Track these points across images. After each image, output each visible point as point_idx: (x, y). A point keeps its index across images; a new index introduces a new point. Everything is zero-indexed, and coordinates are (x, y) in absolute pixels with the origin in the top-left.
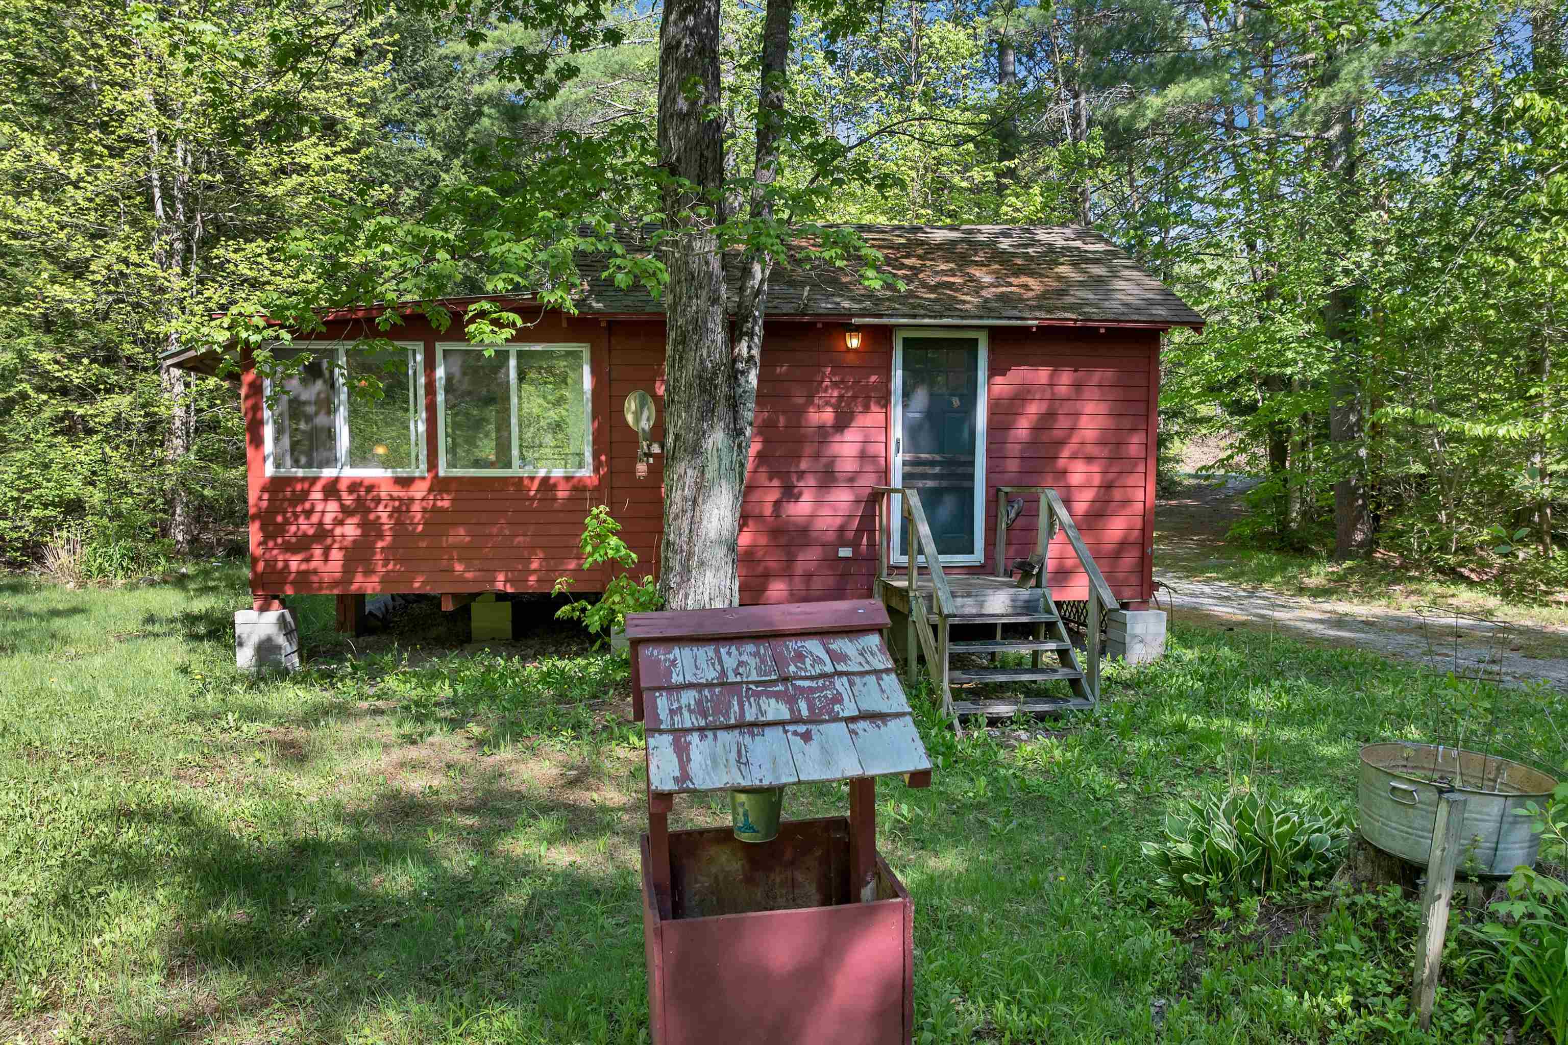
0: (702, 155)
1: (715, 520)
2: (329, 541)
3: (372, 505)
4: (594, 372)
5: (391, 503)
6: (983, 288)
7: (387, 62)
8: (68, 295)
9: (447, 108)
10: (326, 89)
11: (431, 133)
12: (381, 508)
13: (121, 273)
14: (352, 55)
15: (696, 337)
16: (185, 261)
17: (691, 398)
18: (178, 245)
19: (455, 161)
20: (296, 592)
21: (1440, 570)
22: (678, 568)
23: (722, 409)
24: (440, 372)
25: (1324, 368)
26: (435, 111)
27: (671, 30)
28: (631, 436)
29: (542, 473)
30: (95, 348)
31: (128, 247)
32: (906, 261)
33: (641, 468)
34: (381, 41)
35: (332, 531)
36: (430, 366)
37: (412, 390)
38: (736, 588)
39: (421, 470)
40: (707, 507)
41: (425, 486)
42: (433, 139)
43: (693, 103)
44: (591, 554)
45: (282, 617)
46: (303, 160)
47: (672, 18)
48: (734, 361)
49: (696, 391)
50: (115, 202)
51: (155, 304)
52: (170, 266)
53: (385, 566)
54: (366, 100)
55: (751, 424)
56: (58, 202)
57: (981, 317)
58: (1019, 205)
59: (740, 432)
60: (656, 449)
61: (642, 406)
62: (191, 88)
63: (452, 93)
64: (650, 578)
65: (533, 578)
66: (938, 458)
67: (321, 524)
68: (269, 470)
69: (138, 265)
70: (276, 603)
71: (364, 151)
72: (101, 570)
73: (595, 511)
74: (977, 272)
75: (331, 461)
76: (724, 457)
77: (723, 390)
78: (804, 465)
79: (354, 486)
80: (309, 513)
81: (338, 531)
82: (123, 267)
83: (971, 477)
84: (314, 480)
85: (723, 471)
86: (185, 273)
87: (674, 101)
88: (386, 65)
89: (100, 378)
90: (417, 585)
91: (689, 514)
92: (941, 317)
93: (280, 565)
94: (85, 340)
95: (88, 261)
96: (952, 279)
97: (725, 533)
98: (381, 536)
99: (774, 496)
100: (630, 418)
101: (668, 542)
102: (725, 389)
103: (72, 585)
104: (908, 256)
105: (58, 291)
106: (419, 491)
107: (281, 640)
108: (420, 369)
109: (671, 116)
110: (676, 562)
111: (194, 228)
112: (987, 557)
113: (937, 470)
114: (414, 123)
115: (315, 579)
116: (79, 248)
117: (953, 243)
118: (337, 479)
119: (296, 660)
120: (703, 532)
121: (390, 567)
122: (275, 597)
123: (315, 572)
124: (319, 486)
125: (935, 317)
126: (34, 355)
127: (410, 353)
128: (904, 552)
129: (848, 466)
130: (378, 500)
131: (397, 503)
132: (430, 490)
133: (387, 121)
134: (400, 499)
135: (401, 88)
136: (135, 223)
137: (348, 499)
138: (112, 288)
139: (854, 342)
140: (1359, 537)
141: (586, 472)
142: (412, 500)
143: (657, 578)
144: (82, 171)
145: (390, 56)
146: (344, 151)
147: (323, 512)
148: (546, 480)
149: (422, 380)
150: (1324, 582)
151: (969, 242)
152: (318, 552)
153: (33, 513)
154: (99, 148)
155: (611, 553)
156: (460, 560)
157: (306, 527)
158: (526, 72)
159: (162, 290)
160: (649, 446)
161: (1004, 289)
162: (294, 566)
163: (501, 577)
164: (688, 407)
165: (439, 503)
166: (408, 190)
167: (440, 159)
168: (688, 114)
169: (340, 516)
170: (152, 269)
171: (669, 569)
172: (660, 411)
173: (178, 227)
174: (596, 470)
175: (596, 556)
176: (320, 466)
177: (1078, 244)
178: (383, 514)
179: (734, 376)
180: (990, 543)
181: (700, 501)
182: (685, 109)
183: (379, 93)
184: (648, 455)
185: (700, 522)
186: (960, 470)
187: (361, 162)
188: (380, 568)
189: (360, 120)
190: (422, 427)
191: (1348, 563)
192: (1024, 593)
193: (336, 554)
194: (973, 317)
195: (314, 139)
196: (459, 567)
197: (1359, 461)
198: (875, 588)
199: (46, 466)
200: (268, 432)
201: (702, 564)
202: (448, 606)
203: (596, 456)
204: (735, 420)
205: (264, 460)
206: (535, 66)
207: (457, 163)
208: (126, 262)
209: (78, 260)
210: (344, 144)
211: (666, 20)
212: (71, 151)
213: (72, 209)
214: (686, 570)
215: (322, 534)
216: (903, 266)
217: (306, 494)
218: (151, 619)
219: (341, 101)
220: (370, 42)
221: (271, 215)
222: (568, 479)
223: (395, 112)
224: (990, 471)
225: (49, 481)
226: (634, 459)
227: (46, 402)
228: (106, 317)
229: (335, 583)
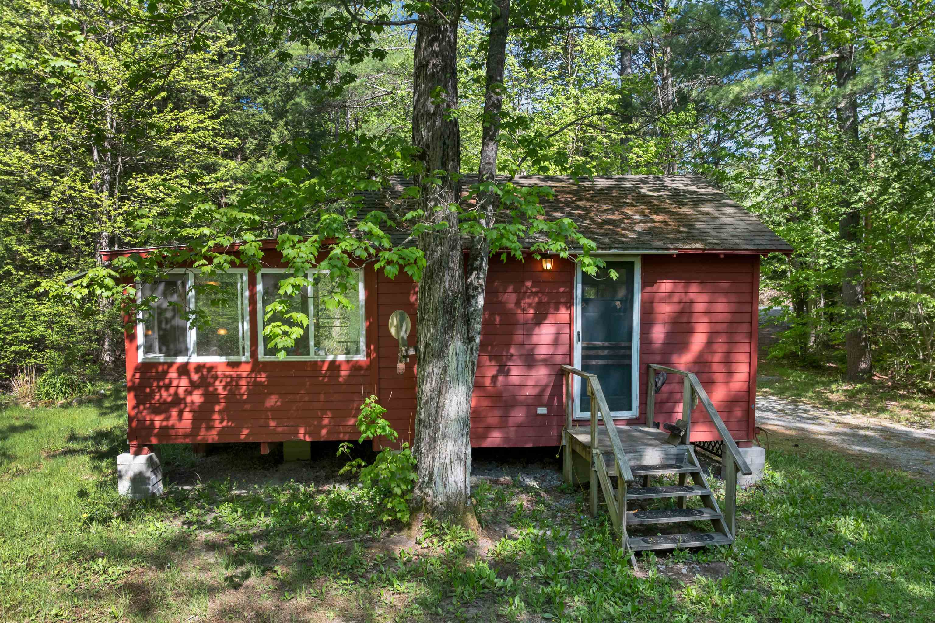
0: (444, 143)
1: (454, 404)
2: (182, 406)
3: (211, 381)
4: (366, 288)
5: (224, 380)
6: (635, 224)
7: (237, 62)
8: (37, 210)
9: (275, 88)
10: (200, 79)
11: (266, 104)
12: (217, 383)
13: (70, 195)
14: (216, 58)
15: (440, 274)
16: (112, 186)
17: (437, 318)
18: (107, 177)
19: (280, 122)
20: (159, 440)
21: (922, 391)
22: (427, 439)
23: (459, 324)
24: (260, 287)
25: (845, 260)
26: (268, 91)
27: (423, 54)
28: (394, 343)
29: (330, 358)
30: (56, 241)
31: (75, 180)
32: (579, 203)
33: (401, 366)
34: (234, 49)
35: (184, 399)
36: (252, 283)
37: (240, 299)
38: (469, 451)
39: (245, 357)
40: (448, 395)
41: (248, 368)
42: (267, 108)
43: (438, 106)
44: (365, 432)
45: (150, 459)
46: (183, 123)
47: (423, 44)
48: (467, 288)
49: (440, 313)
50: (67, 151)
51: (93, 214)
52: (102, 192)
53: (221, 422)
54: (225, 85)
55: (479, 333)
56: (33, 152)
57: (638, 249)
58: (641, 153)
59: (471, 339)
60: (412, 352)
61: (401, 322)
62: (115, 81)
63: (278, 79)
64: (407, 444)
65: (324, 431)
66: (606, 344)
67: (176, 394)
68: (141, 356)
69: (80, 191)
70: (146, 449)
71: (222, 118)
72: (47, 394)
73: (368, 401)
74: (628, 211)
75: (184, 351)
76: (460, 359)
77: (460, 312)
78: (513, 351)
79: (200, 367)
80: (167, 387)
81: (189, 399)
82: (72, 192)
83: (630, 357)
84: (171, 365)
85: (460, 369)
86: (111, 195)
87: (424, 104)
88: (237, 63)
89: (58, 262)
90: (243, 437)
91: (435, 401)
92: (610, 248)
93: (148, 423)
94: (50, 236)
95: (50, 189)
96: (613, 217)
97: (461, 413)
98: (218, 403)
99: (492, 372)
100: (393, 331)
101: (420, 420)
102: (461, 310)
103: (28, 404)
104: (580, 199)
105: (32, 207)
106: (244, 371)
107: (149, 474)
108: (246, 285)
109: (423, 115)
110: (425, 435)
111: (117, 166)
112: (640, 412)
113: (606, 352)
114: (255, 98)
115: (173, 432)
116: (45, 181)
117: (610, 189)
118: (187, 364)
119: (161, 486)
120: (445, 413)
121: (225, 423)
122: (145, 445)
123: (173, 427)
124: (175, 368)
125: (605, 249)
126: (16, 248)
127: (239, 276)
128: (583, 409)
129: (543, 351)
130: (216, 378)
131: (229, 380)
132: (252, 371)
133: (239, 98)
134: (231, 377)
135: (247, 77)
136: (80, 163)
137: (195, 376)
138: (64, 205)
139: (548, 265)
140: (863, 366)
141: (361, 357)
142: (240, 377)
143: (411, 445)
144: (47, 132)
145: (239, 57)
146: (211, 117)
147: (178, 386)
148: (333, 363)
149: (247, 294)
150: (843, 398)
151: (619, 187)
152: (174, 414)
153: (13, 348)
154: (58, 118)
155: (379, 431)
156: (273, 419)
157: (166, 396)
158: (321, 78)
159: (97, 206)
160: (407, 351)
161: (650, 225)
162: (157, 424)
163: (302, 431)
164: (435, 325)
165: (258, 379)
166: (252, 140)
167: (271, 120)
168: (435, 114)
169: (190, 388)
170: (90, 193)
171: (420, 439)
172: (414, 326)
173: (107, 166)
174: (368, 355)
175: (369, 433)
176: (176, 355)
177: (694, 188)
178: (219, 386)
179: (468, 299)
180: (643, 403)
181: (443, 391)
182: (432, 110)
183: (234, 80)
184: (405, 357)
185: (443, 407)
186: (622, 352)
187: (221, 124)
188: (217, 424)
189: (221, 98)
190: (247, 326)
191: (859, 386)
192: (673, 450)
193: (187, 416)
194: (632, 249)
195: (192, 110)
196: (272, 424)
197: (863, 317)
198: (563, 435)
199: (23, 317)
200: (140, 329)
201: (444, 436)
202: (265, 451)
203: (368, 346)
204: (468, 331)
205: (137, 348)
206: (327, 74)
207: (281, 123)
208: (73, 188)
209: (43, 188)
210: (210, 113)
211: (418, 46)
212: (41, 119)
213: (41, 156)
214: (433, 440)
215: (177, 401)
216: (578, 207)
217: (166, 372)
218: (73, 438)
219: (209, 86)
220: (227, 50)
221: (166, 157)
222: (348, 362)
223: (244, 91)
224: (642, 353)
225: (23, 327)
226: (396, 359)
227: (23, 276)
228: (61, 222)
229: (185, 436)
